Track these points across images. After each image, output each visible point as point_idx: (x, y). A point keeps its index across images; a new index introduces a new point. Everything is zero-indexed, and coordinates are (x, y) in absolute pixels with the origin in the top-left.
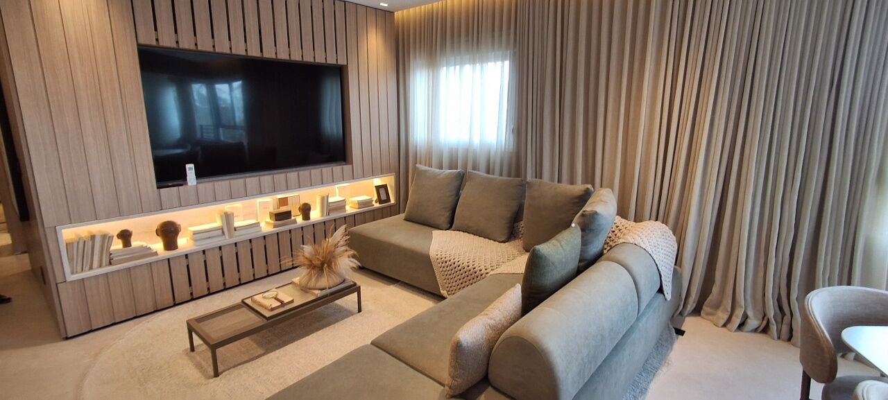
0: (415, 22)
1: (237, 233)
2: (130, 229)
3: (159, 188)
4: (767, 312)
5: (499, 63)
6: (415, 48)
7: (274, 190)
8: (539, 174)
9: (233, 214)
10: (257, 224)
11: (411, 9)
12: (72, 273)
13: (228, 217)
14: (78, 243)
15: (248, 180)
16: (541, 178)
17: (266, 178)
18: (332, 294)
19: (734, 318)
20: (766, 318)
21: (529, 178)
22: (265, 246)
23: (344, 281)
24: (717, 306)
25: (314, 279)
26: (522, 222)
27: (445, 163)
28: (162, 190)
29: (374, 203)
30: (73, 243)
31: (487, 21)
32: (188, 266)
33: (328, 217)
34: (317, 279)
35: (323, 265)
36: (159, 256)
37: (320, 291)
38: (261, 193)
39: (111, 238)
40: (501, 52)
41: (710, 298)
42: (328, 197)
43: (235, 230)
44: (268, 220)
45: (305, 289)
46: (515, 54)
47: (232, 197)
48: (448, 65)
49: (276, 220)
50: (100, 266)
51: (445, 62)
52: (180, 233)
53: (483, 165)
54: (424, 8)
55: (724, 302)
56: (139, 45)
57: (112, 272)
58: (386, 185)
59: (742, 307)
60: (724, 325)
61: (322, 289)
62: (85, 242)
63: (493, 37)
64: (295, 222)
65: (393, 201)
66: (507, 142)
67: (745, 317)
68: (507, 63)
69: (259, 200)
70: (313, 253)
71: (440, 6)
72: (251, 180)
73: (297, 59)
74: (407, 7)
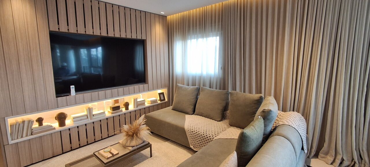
0: (176, 21)
1: (94, 117)
2: (42, 117)
3: (57, 97)
4: (354, 157)
5: (215, 38)
6: (176, 32)
7: (112, 97)
8: (234, 88)
9: (92, 108)
10: (104, 113)
11: (174, 15)
12: (12, 140)
13: (90, 110)
14: (16, 125)
15: (100, 92)
16: (235, 90)
17: (108, 91)
18: (138, 149)
19: (336, 160)
20: (353, 161)
21: (230, 91)
22: (107, 123)
23: (144, 142)
24: (327, 153)
25: (129, 141)
26: (228, 111)
27: (190, 83)
28: (59, 98)
29: (158, 101)
30: (13, 125)
31: (209, 19)
32: (70, 134)
33: (137, 108)
34: (131, 141)
35: (133, 134)
36: (56, 130)
37: (131, 148)
38: (106, 98)
39: (33, 122)
40: (215, 33)
41: (323, 149)
42: (137, 99)
43: (93, 116)
44: (109, 110)
45: (125, 147)
46: (222, 33)
47: (92, 100)
48: (191, 39)
49: (113, 110)
50: (27, 136)
51: (190, 38)
52: (67, 118)
53: (208, 84)
54: (180, 15)
55: (331, 152)
56: (50, 31)
57: (32, 139)
58: (163, 93)
59: (341, 155)
60: (332, 164)
61: (133, 147)
62: (19, 124)
63: (212, 26)
64: (122, 111)
65: (166, 100)
66: (219, 74)
67: (343, 160)
68: (218, 38)
69: (105, 101)
70: (129, 129)
71: (187, 13)
72: (101, 92)
73: (124, 37)
74: (173, 14)
